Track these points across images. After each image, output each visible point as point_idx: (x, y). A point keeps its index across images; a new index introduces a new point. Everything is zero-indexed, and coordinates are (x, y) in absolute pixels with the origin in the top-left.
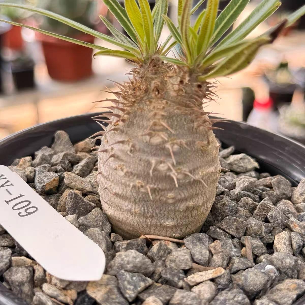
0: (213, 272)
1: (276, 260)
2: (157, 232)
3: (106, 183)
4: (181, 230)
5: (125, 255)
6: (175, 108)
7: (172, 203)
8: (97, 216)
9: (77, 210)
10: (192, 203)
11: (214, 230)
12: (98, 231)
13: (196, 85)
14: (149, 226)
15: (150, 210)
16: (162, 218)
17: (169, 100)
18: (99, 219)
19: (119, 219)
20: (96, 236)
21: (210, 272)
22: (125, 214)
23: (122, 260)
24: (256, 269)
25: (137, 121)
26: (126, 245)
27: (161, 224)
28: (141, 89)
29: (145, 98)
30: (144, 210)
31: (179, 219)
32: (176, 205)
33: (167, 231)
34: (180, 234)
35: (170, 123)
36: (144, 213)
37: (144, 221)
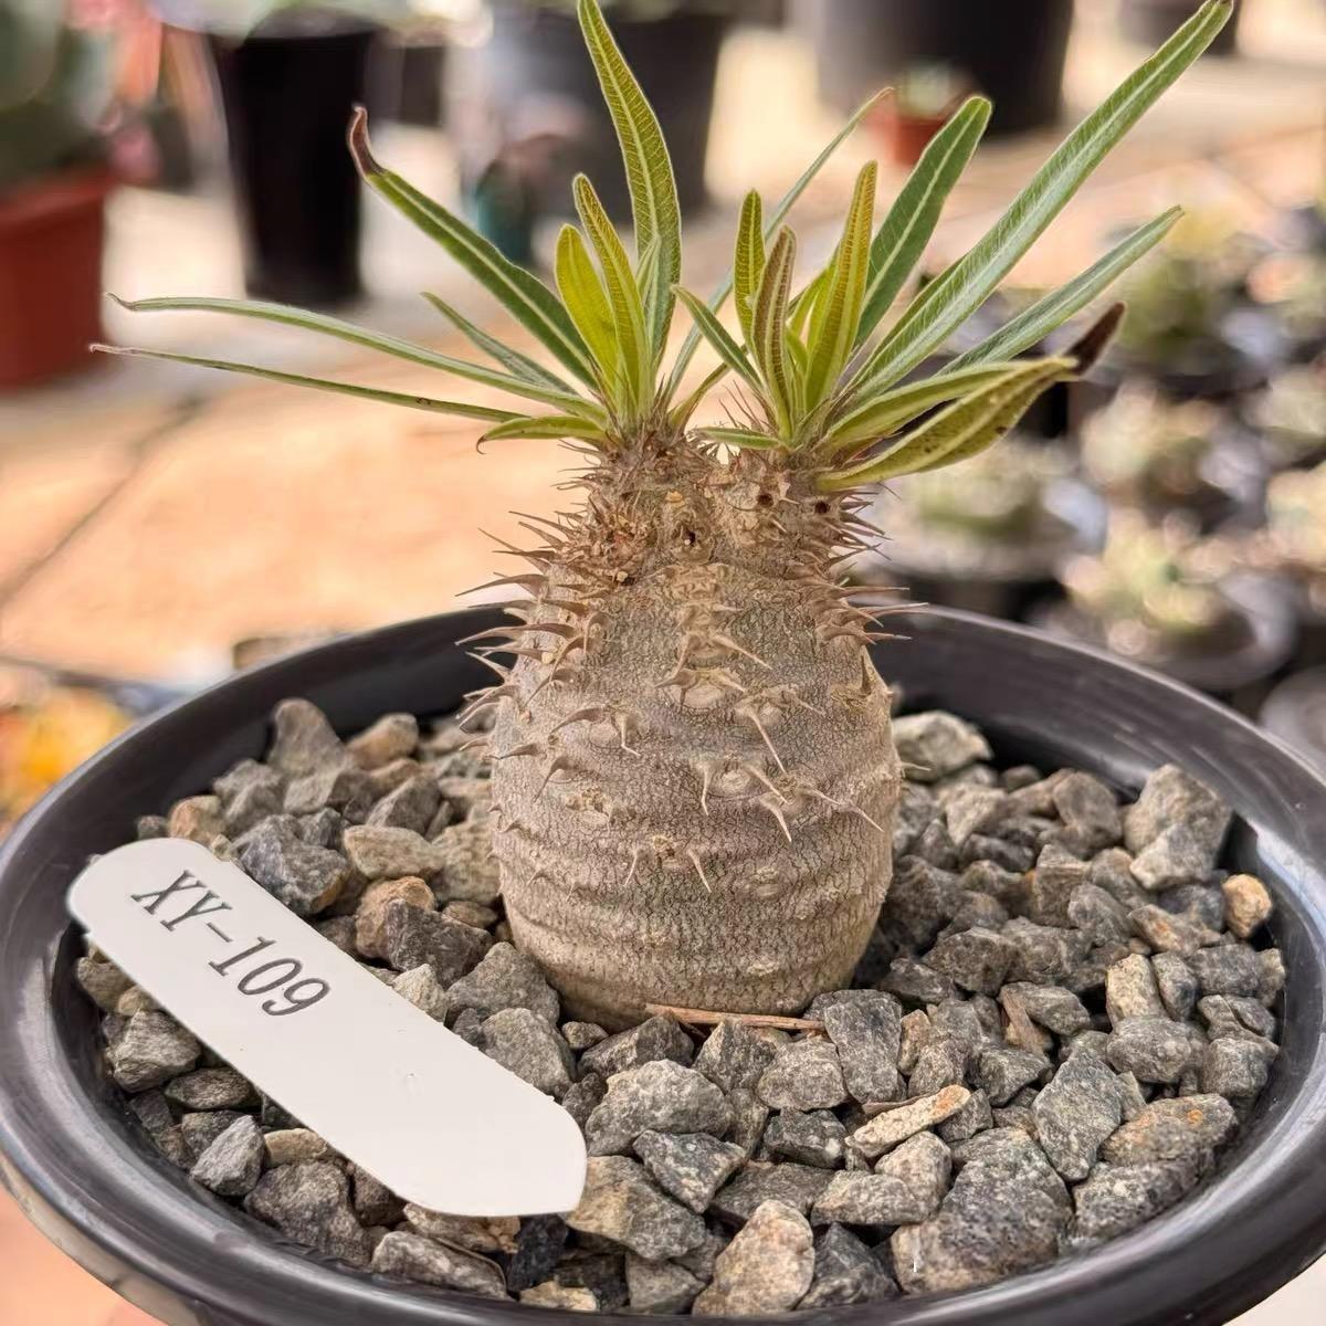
0: (934, 1102)
2: (723, 1000)
3: (538, 856)
4: (801, 985)
5: (638, 1082)
6: (751, 585)
7: (769, 898)
8: (507, 971)
10: (834, 890)
11: (907, 972)
12: (526, 1018)
13: (812, 504)
14: (697, 982)
15: (701, 929)
16: (741, 952)
17: (729, 563)
18: (513, 978)
19: (593, 974)
20: (523, 1036)
21: (921, 1104)
22: (614, 955)
23: (634, 1097)
24: (1067, 1081)
25: (630, 640)
26: (634, 1051)
27: (738, 973)
28: (632, 535)
29: (649, 564)
30: (680, 930)
31: (795, 948)
32: (783, 904)
33: (756, 994)
34: (797, 997)
35: (742, 635)
36: (682, 941)
37: (682, 968)
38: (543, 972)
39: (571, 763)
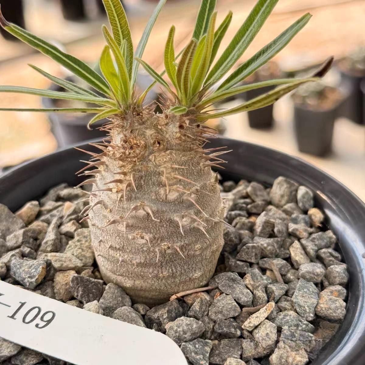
0: (266, 309)
1: (307, 274)
2: (185, 288)
3: (120, 255)
4: (206, 276)
5: (176, 326)
6: (181, 156)
7: (199, 254)
8: (114, 293)
9: (90, 294)
10: (216, 246)
11: (235, 264)
12: (127, 310)
13: (196, 126)
14: (177, 285)
15: (179, 269)
16: (190, 272)
17: (173, 150)
18: (117, 295)
19: (142, 288)
20: (128, 316)
21: (262, 310)
22: (150, 281)
23: (176, 332)
24: (300, 291)
25: (144, 181)
26: (167, 314)
27: (190, 279)
28: (139, 146)
29: (146, 154)
30: (172, 270)
31: (205, 266)
32: (203, 255)
33: (194, 283)
34: (206, 281)
35: (181, 173)
36: (173, 274)
37: (173, 281)
38: (124, 290)
39: (130, 225)
